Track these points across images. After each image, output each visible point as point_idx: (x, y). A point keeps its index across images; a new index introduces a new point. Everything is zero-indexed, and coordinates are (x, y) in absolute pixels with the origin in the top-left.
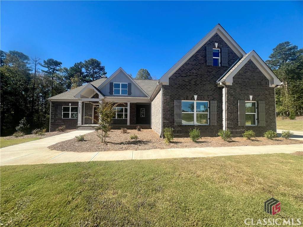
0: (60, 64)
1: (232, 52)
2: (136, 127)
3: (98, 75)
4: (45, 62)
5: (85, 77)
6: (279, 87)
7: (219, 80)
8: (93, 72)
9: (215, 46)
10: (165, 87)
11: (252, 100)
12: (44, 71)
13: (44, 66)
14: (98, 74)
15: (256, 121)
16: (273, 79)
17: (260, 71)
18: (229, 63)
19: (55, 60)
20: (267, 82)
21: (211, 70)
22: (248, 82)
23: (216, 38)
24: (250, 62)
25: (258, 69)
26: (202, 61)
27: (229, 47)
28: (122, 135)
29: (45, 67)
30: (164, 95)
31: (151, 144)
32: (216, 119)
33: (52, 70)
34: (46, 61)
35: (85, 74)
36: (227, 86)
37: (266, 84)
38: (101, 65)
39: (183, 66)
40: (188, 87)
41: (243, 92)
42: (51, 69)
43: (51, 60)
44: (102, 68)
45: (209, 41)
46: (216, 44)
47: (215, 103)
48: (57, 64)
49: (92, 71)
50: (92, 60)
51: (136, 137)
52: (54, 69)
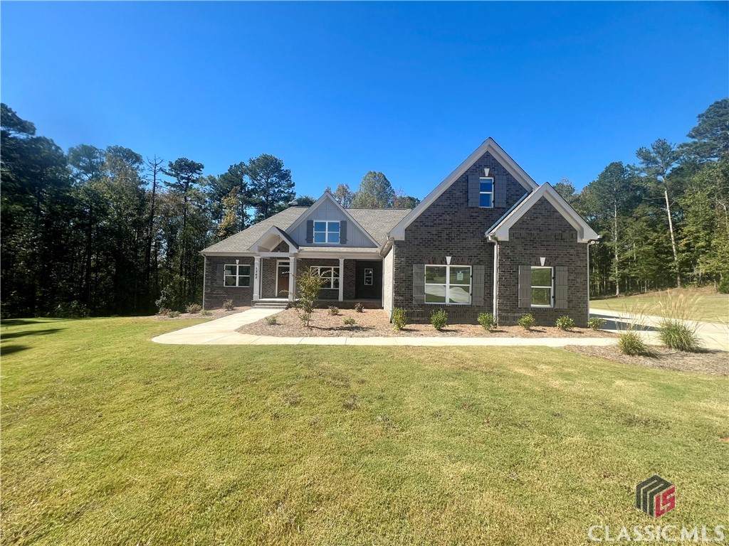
0: (200, 167)
1: (515, 183)
2: (355, 304)
3: (276, 190)
4: (171, 165)
5: (249, 194)
6: (593, 243)
7: (490, 230)
8: (267, 182)
9: (484, 174)
10: (398, 244)
11: (545, 265)
12: (168, 184)
13: (169, 174)
14: (277, 188)
15: (552, 300)
16: (582, 229)
17: (561, 216)
18: (509, 201)
19: (190, 160)
20: (574, 235)
21: (477, 214)
22: (538, 234)
23: (487, 160)
24: (543, 201)
25: (557, 212)
26: (462, 201)
27: (509, 174)
28: (331, 317)
29: (171, 175)
30: (397, 255)
31: (373, 331)
32: (483, 296)
33: (184, 181)
34: (174, 162)
35: (251, 188)
36: (500, 243)
37: (572, 237)
38: (282, 169)
39: (428, 209)
40: (437, 243)
41: (528, 252)
42: (183, 178)
43: (182, 160)
44: (286, 174)
45: (474, 165)
46: (487, 171)
47: (481, 269)
48: (195, 167)
49: (263, 181)
50: (265, 157)
51: (353, 322)
52: (188, 179)
